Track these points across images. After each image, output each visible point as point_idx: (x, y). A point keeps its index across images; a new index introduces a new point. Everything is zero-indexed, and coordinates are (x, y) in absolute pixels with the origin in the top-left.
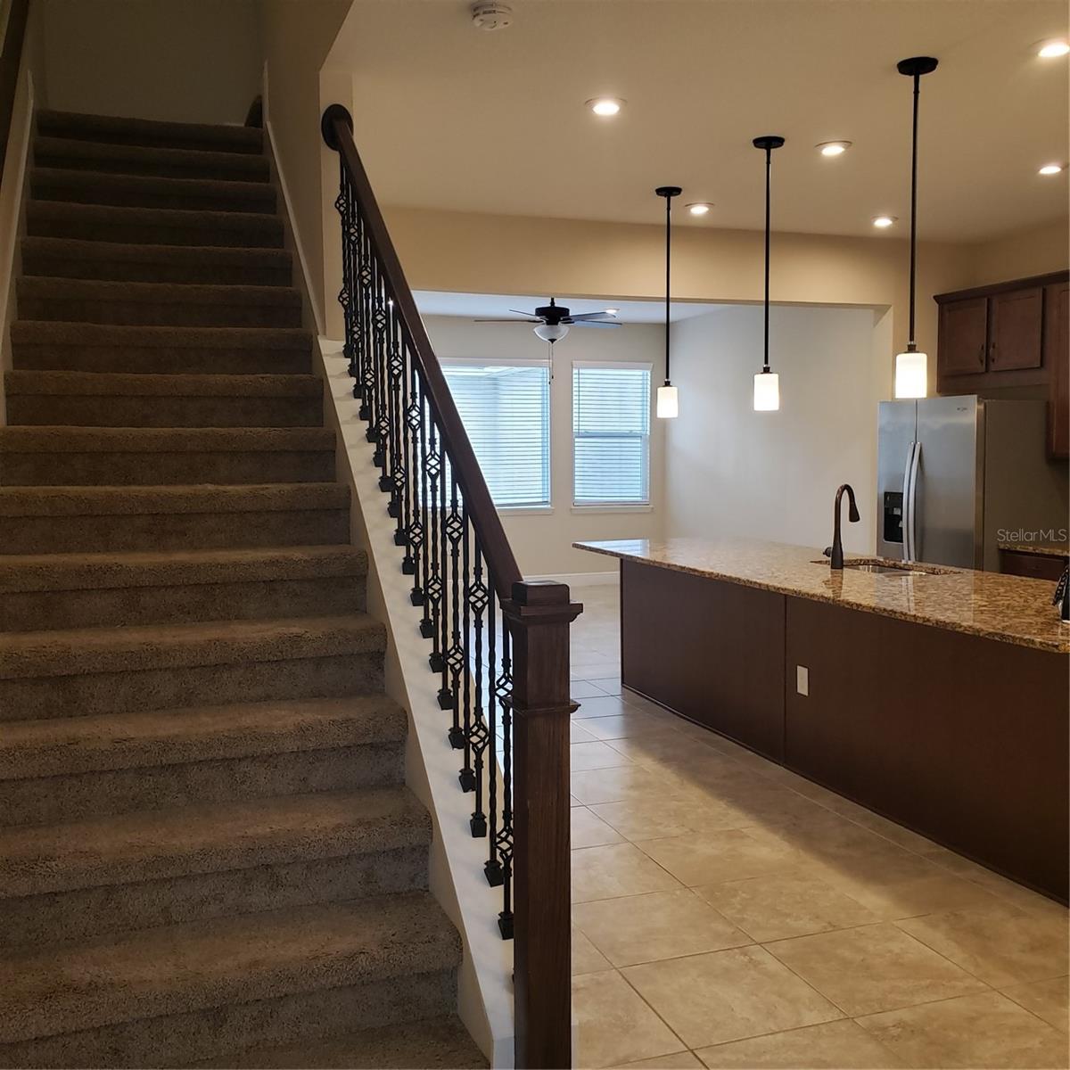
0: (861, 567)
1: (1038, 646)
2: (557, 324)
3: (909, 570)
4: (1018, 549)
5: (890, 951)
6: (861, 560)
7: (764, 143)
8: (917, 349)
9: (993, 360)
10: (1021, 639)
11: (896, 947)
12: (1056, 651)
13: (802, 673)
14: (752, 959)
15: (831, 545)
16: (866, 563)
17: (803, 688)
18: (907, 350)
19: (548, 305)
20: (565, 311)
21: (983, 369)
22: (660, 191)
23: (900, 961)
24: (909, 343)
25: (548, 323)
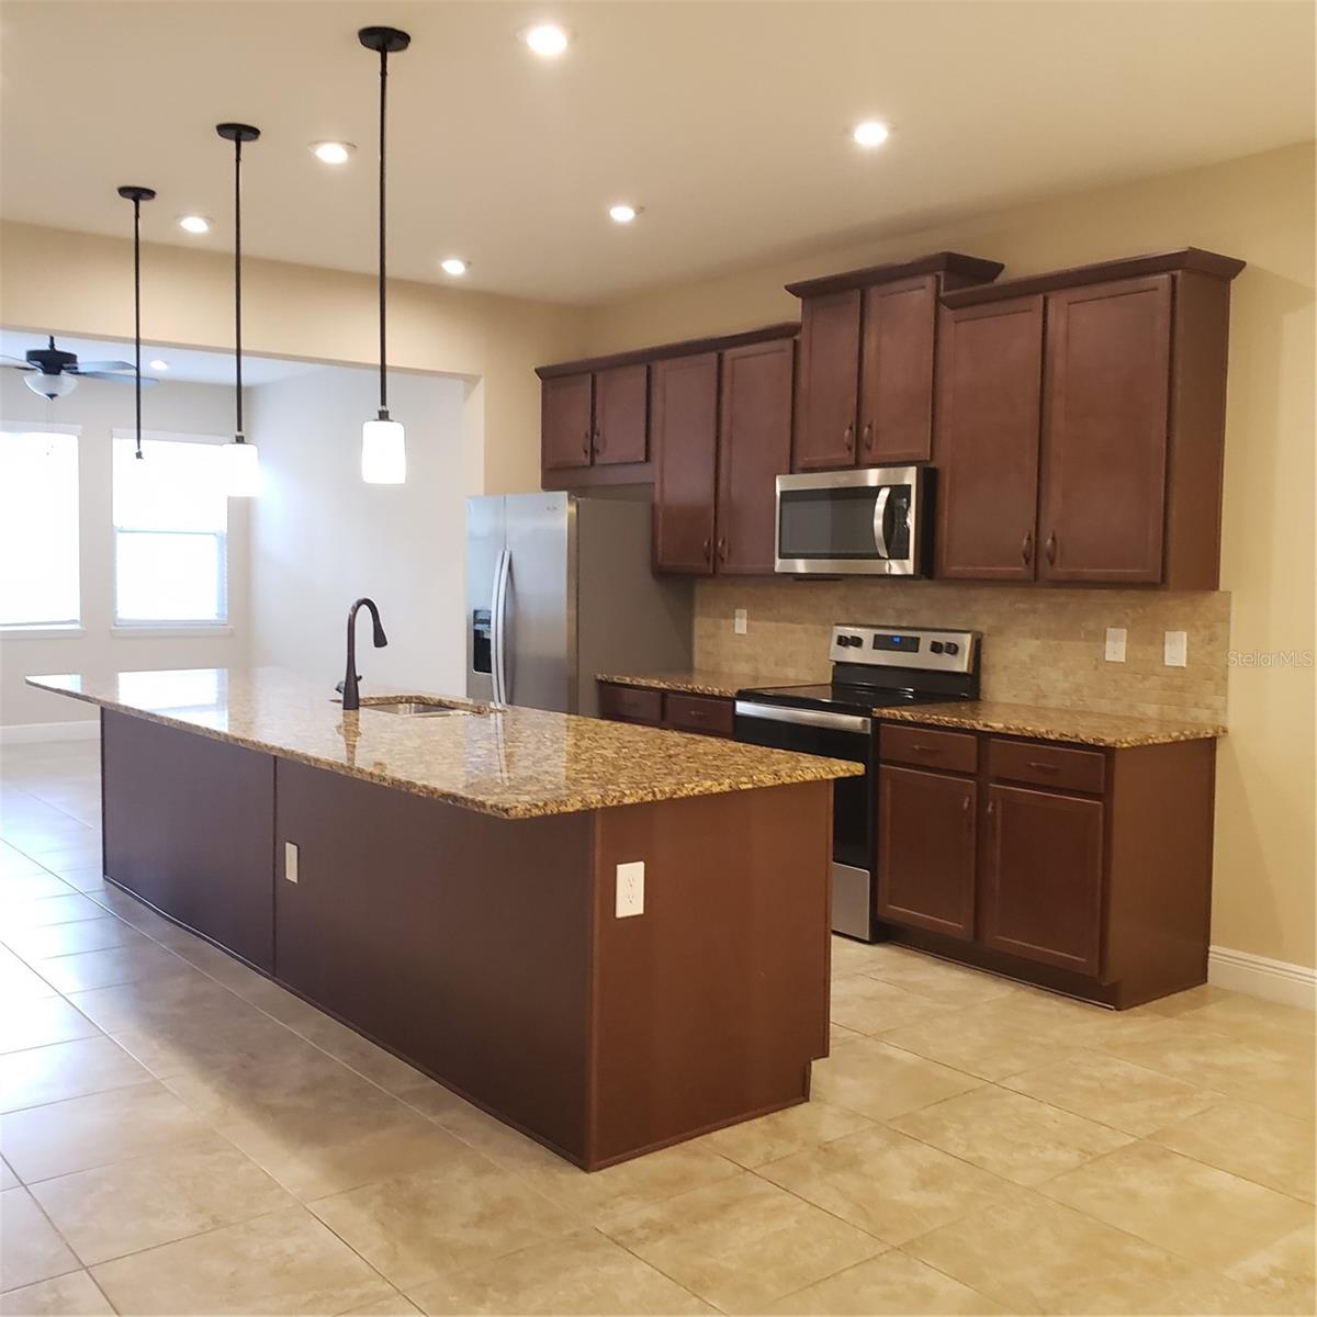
0: (400, 706)
1: (489, 811)
2: (58, 374)
3: (454, 709)
4: (615, 680)
5: (282, 1252)
7: (231, 133)
8: (390, 417)
9: (598, 451)
10: (473, 801)
12: (506, 817)
13: (291, 851)
14: (60, 1297)
15: (344, 679)
16: (409, 700)
17: (292, 874)
18: (377, 417)
19: (46, 347)
20: (71, 358)
21: (588, 461)
22: (124, 191)
23: (288, 1266)
24: (380, 408)
25: (46, 372)
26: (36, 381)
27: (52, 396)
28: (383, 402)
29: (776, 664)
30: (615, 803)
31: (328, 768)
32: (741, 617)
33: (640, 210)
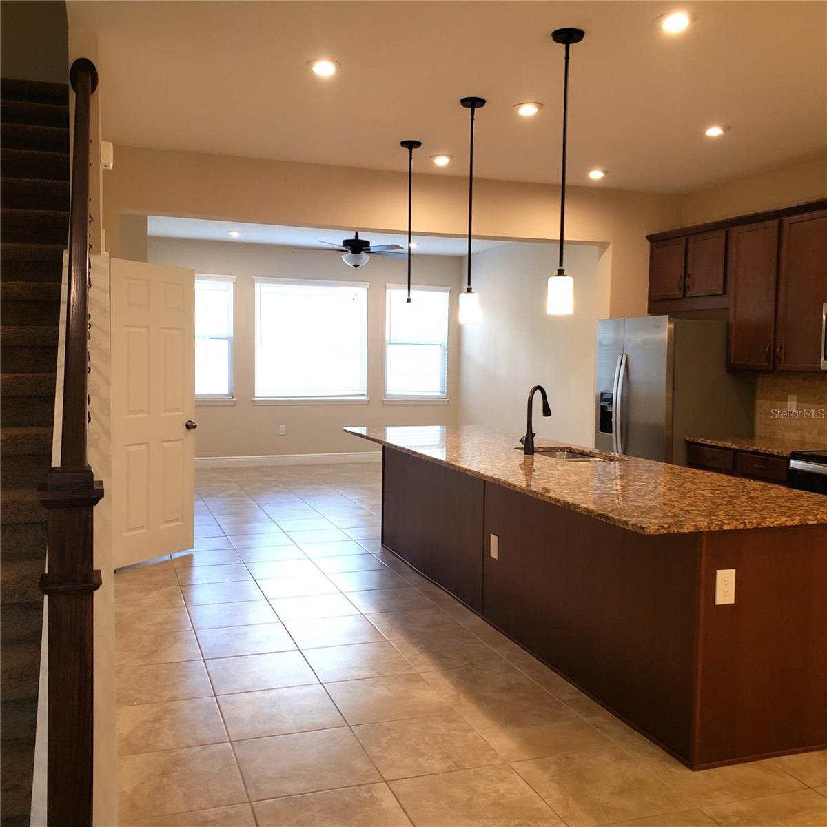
0: (558, 453)
1: (631, 528)
2: (360, 253)
3: (593, 457)
4: (699, 441)
5: (496, 791)
6: (559, 447)
7: (469, 103)
8: (565, 273)
9: (689, 288)
10: (619, 520)
11: (502, 787)
13: (494, 539)
14: (373, 796)
15: (525, 435)
16: (563, 450)
17: (494, 553)
18: (557, 274)
19: (353, 237)
20: (367, 243)
21: (681, 295)
22: (403, 144)
23: (502, 801)
24: (559, 268)
25: (353, 252)
26: (347, 258)
27: (356, 266)
28: (561, 264)
29: (818, 434)
30: (717, 529)
31: (522, 491)
32: (792, 401)
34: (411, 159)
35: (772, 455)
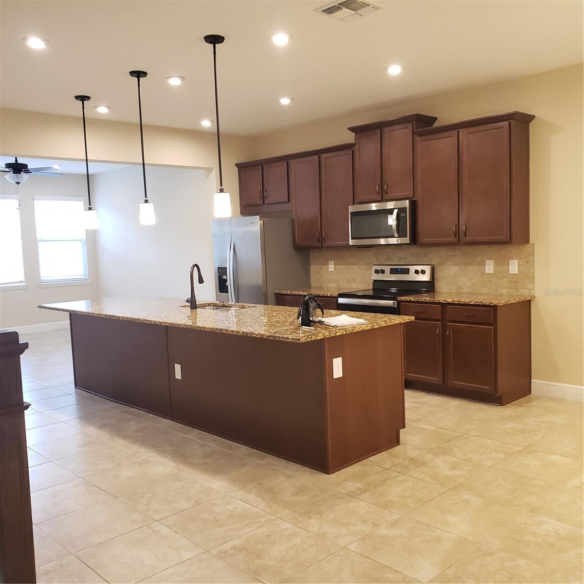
0: (206, 307)
1: (291, 340)
2: (20, 173)
3: (231, 307)
4: (283, 293)
5: (228, 510)
6: (207, 304)
7: (136, 74)
8: (224, 191)
9: (266, 198)
10: (283, 337)
11: (230, 507)
12: (299, 342)
13: (178, 367)
15: (190, 297)
16: (209, 305)
17: (178, 375)
18: (219, 191)
19: (14, 162)
20: (25, 166)
21: (261, 202)
22: (77, 97)
23: (233, 514)
24: (220, 188)
25: (14, 173)
26: (10, 177)
27: (18, 183)
28: (221, 185)
29: (348, 283)
31: (210, 330)
32: (331, 264)
33: (292, 100)
34: (83, 108)
35: (327, 297)
